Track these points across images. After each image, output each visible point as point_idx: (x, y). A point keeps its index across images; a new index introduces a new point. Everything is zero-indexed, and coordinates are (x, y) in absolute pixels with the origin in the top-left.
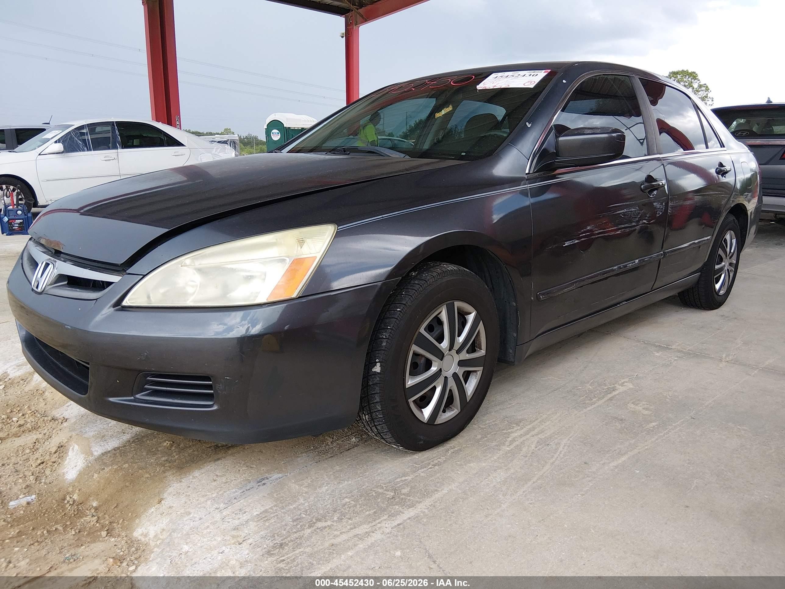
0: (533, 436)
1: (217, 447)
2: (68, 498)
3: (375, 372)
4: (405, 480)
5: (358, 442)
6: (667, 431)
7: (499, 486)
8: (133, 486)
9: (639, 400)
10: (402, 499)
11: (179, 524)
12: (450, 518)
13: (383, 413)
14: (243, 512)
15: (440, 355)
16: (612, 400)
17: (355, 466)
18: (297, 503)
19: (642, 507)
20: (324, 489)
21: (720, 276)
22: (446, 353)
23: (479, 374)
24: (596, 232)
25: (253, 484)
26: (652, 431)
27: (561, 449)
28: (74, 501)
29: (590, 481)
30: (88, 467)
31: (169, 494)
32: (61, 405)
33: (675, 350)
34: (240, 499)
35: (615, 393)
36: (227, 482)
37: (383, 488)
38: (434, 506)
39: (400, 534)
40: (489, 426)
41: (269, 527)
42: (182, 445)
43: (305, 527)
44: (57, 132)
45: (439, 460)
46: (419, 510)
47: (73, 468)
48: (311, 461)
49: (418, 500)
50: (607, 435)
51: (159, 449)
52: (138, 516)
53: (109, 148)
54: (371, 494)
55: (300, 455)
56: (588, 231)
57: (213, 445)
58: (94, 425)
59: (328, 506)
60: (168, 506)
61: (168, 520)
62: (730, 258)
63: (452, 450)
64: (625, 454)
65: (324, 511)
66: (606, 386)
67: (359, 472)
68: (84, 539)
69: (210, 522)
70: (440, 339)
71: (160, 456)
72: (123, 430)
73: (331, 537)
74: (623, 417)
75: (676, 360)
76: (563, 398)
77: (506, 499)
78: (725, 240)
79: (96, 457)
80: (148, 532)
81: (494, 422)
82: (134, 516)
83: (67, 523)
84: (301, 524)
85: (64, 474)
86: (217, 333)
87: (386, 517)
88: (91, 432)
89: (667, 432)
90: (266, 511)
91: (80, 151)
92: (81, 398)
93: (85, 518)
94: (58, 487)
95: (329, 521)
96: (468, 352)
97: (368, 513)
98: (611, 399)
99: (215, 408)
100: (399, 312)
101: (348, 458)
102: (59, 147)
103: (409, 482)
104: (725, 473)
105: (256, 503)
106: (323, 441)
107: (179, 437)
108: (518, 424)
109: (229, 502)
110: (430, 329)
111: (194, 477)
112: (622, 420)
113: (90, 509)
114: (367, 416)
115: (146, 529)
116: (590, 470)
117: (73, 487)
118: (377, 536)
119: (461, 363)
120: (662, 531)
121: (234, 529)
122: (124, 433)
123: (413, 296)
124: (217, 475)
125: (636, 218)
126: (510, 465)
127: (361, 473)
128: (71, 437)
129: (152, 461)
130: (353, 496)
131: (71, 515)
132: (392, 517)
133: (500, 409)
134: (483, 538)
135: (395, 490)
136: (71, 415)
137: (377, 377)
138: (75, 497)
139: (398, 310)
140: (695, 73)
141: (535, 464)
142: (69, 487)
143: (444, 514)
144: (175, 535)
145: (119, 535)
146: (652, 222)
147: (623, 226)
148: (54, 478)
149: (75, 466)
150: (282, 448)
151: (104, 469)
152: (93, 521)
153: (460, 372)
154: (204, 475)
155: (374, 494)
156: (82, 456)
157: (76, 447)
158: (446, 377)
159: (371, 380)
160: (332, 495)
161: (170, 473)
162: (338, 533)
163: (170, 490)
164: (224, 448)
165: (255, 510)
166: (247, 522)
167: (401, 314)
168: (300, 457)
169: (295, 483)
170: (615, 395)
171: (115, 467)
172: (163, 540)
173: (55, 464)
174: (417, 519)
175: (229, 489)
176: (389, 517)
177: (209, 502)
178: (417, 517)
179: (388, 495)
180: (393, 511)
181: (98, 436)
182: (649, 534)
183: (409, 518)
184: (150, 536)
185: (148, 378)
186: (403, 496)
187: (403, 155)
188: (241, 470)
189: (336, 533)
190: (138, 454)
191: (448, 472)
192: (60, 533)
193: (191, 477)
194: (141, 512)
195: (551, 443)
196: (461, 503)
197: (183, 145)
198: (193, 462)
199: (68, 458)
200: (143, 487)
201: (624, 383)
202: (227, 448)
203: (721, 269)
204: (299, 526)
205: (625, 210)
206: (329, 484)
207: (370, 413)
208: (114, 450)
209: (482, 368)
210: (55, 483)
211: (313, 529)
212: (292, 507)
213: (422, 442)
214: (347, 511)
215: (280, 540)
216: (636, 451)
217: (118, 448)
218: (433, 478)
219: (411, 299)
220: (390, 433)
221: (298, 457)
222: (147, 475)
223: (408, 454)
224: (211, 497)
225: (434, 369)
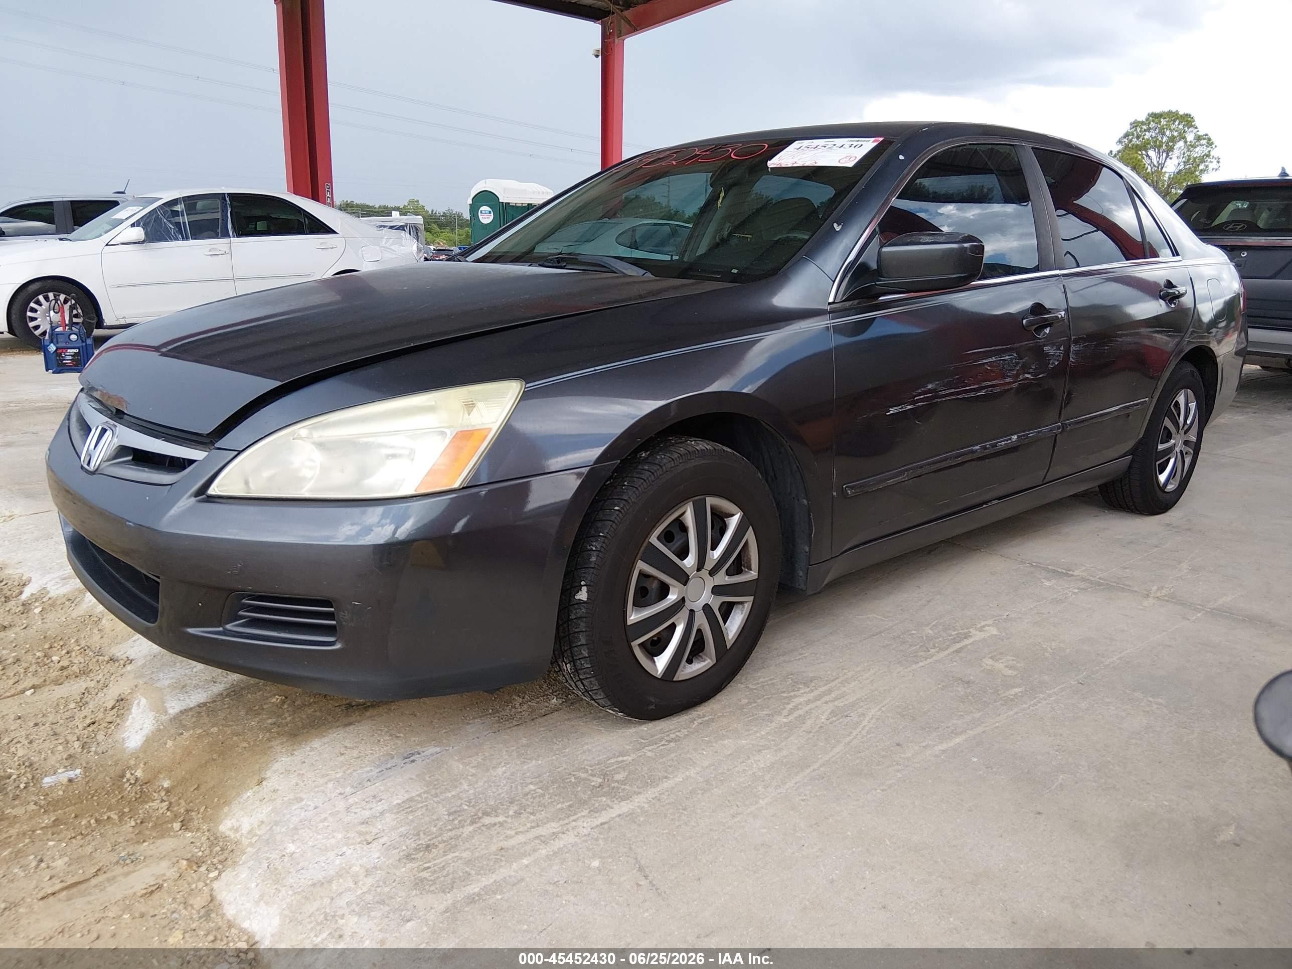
0: (826, 703)
1: (350, 706)
2: (128, 775)
3: (580, 600)
4: (623, 761)
5: (561, 704)
6: (1035, 700)
7: (761, 774)
8: (224, 759)
9: (1002, 654)
10: (614, 788)
11: (284, 815)
12: (680, 816)
13: (590, 661)
14: (378, 799)
15: (683, 578)
16: (960, 652)
17: (549, 740)
18: (458, 789)
19: (970, 811)
20: (500, 771)
21: (1168, 461)
22: (692, 574)
23: (747, 607)
24: (943, 393)
25: (395, 760)
26: (1012, 700)
27: (865, 723)
28: (137, 780)
29: (898, 771)
30: (159, 730)
31: (275, 772)
32: (125, 639)
33: (1078, 578)
34: (376, 781)
35: (966, 642)
36: (359, 757)
37: (588, 772)
38: (659, 800)
39: (602, 836)
40: (763, 686)
41: (412, 821)
42: (298, 702)
43: (466, 824)
44: (136, 209)
45: (678, 734)
46: (637, 804)
47: (137, 732)
48: (487, 730)
49: (637, 790)
50: (940, 705)
51: (265, 707)
52: (227, 803)
53: (217, 236)
54: (569, 780)
55: (471, 722)
56: (929, 391)
57: (344, 702)
58: (171, 669)
59: (502, 795)
60: (272, 789)
61: (270, 809)
62: (1186, 433)
63: (700, 721)
64: (962, 732)
65: (495, 801)
66: (954, 631)
67: (555, 747)
68: (148, 833)
69: (329, 812)
70: (683, 553)
71: (264, 716)
72: (213, 678)
73: (501, 838)
74: (972, 678)
75: (1074, 593)
76: (884, 647)
77: (768, 792)
78: (1177, 405)
79: (172, 716)
80: (240, 826)
81: (771, 680)
82: (222, 802)
83: (125, 810)
84: (459, 818)
85: (124, 739)
86: (348, 538)
87: (585, 813)
88: (166, 679)
89: (1034, 704)
90: (411, 799)
91: (171, 239)
92: (148, 628)
93: (151, 804)
94: (115, 758)
95: (501, 816)
96: (729, 573)
97: (559, 806)
98: (958, 651)
99: (338, 646)
100: (617, 512)
101: (543, 727)
102: (138, 233)
103: (627, 765)
104: (1111, 766)
105: (399, 787)
106: (508, 702)
107: (296, 689)
108: (806, 685)
109: (360, 786)
110: (667, 537)
111: (312, 749)
112: (968, 682)
113: (159, 791)
114: (568, 665)
115: (237, 821)
116: (903, 756)
117: (136, 758)
118: (569, 838)
119: (717, 590)
120: (992, 847)
121: (363, 823)
122: (214, 682)
123: (639, 489)
124: (346, 747)
125: (1013, 370)
126: (783, 744)
127: (558, 749)
128: (136, 686)
129: (253, 723)
130: (541, 782)
131: (131, 798)
132: (595, 812)
133: (785, 661)
134: (723, 846)
135: (605, 775)
136: (139, 654)
137: (582, 608)
138: (139, 773)
139: (617, 508)
140: (1190, 115)
141: (821, 744)
142: (130, 759)
143: (671, 811)
144: (277, 829)
145: (198, 830)
146: (1040, 376)
147: (990, 383)
148: (110, 746)
149: (141, 729)
150: (446, 710)
151: (182, 734)
152: (162, 808)
153: (716, 603)
154: (326, 746)
155: (573, 780)
156: (152, 715)
157: (144, 701)
158: (692, 611)
159: (574, 612)
160: (510, 779)
161: (279, 742)
162: (513, 833)
163: (277, 766)
164: (360, 707)
165: (395, 797)
166: (382, 813)
167: (621, 515)
168: (470, 724)
169: (458, 761)
170: (966, 645)
171: (199, 731)
172: (260, 836)
173: (111, 725)
174: (631, 817)
175: (361, 768)
176: (589, 812)
177: (330, 785)
178: (631, 814)
179: (593, 781)
180: (597, 805)
181: (175, 685)
182: (971, 850)
183: (620, 815)
184: (243, 832)
185: (244, 601)
186: (616, 784)
187: (642, 271)
188: (382, 740)
189: (509, 832)
190: (234, 713)
191: (688, 751)
192: (113, 824)
193: (308, 748)
194: (232, 796)
195: (852, 714)
196: (699, 796)
197: (333, 232)
198: (312, 727)
199: (130, 716)
200: (237, 761)
201: (984, 627)
202: (365, 707)
203: (1169, 450)
204: (456, 822)
205: (994, 359)
206: (508, 763)
207: (573, 661)
208: (199, 706)
209: (752, 598)
210: (110, 752)
211: (478, 825)
212: (449, 795)
213: (653, 707)
214: (529, 803)
215: (426, 840)
216: (980, 729)
217: (205, 704)
218: (664, 759)
219: (637, 492)
220: (603, 691)
221: (468, 724)
222: (245, 745)
223: (633, 723)
224: (334, 777)
225: (672, 597)
